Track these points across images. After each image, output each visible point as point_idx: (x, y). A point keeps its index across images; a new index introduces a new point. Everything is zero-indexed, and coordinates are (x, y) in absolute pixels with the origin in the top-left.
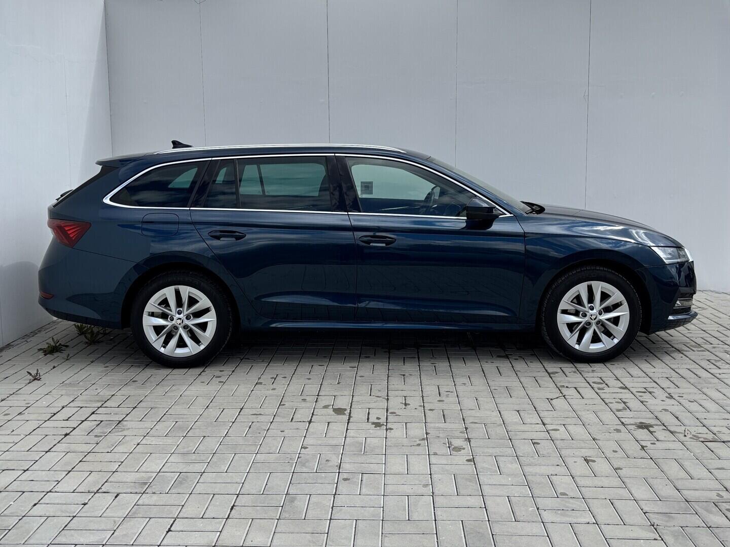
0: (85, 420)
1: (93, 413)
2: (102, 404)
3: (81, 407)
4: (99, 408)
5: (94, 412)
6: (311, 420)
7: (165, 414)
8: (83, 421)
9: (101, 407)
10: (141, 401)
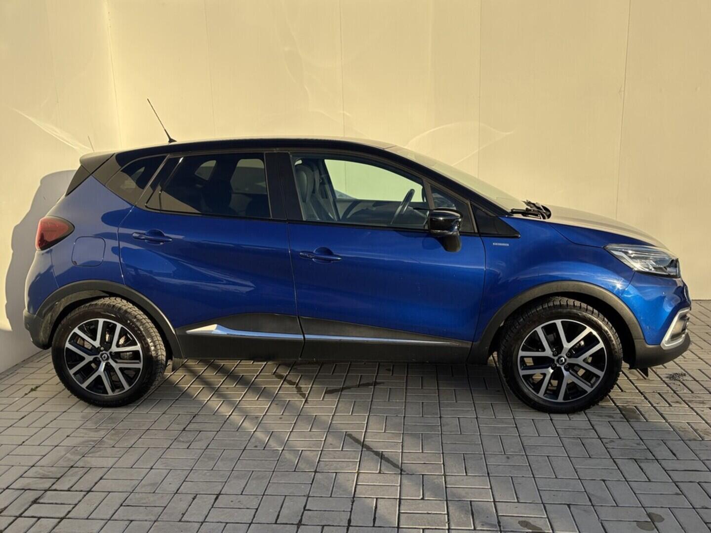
0: (20, 516)
1: (35, 502)
2: (53, 485)
3: (26, 490)
4: (46, 491)
5: (37, 499)
6: (301, 521)
7: (121, 505)
8: (17, 517)
9: (49, 490)
10: (101, 479)
